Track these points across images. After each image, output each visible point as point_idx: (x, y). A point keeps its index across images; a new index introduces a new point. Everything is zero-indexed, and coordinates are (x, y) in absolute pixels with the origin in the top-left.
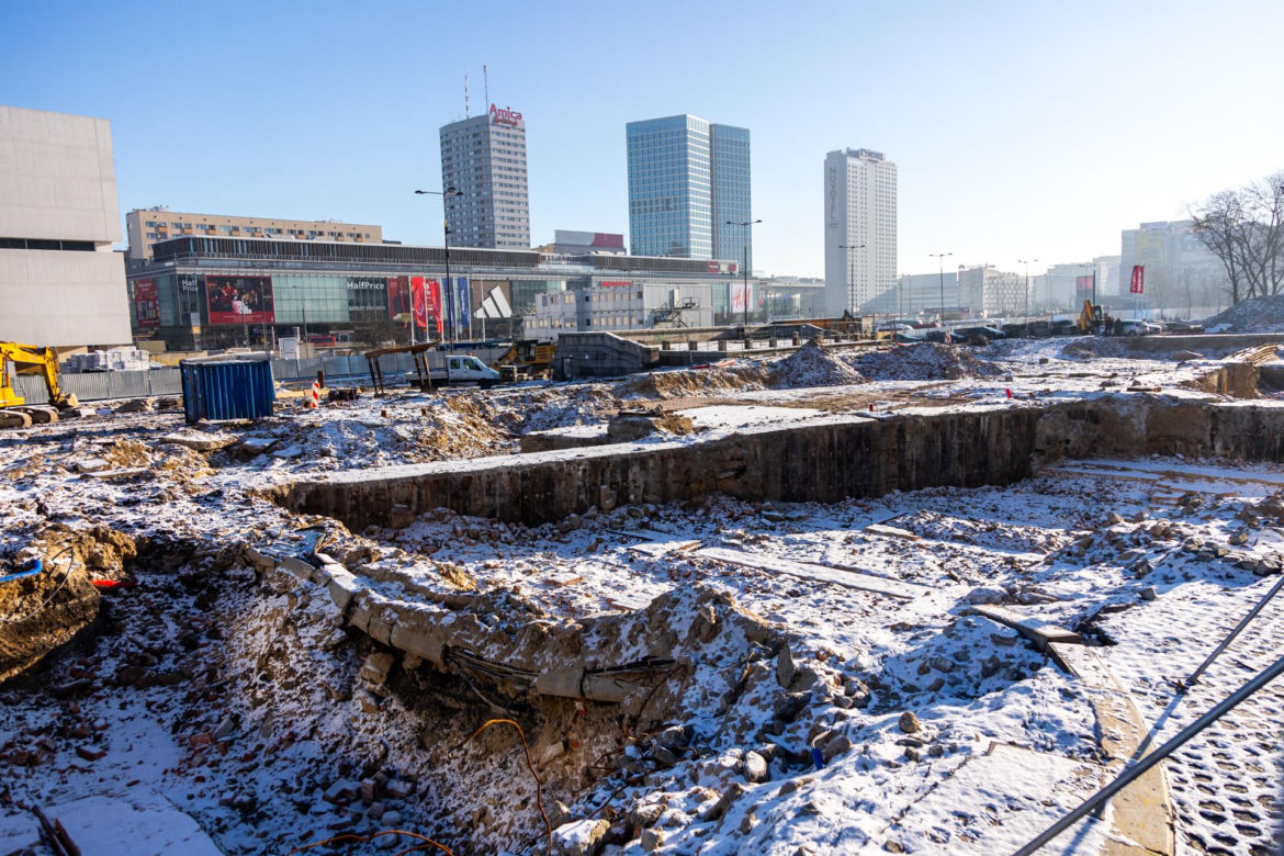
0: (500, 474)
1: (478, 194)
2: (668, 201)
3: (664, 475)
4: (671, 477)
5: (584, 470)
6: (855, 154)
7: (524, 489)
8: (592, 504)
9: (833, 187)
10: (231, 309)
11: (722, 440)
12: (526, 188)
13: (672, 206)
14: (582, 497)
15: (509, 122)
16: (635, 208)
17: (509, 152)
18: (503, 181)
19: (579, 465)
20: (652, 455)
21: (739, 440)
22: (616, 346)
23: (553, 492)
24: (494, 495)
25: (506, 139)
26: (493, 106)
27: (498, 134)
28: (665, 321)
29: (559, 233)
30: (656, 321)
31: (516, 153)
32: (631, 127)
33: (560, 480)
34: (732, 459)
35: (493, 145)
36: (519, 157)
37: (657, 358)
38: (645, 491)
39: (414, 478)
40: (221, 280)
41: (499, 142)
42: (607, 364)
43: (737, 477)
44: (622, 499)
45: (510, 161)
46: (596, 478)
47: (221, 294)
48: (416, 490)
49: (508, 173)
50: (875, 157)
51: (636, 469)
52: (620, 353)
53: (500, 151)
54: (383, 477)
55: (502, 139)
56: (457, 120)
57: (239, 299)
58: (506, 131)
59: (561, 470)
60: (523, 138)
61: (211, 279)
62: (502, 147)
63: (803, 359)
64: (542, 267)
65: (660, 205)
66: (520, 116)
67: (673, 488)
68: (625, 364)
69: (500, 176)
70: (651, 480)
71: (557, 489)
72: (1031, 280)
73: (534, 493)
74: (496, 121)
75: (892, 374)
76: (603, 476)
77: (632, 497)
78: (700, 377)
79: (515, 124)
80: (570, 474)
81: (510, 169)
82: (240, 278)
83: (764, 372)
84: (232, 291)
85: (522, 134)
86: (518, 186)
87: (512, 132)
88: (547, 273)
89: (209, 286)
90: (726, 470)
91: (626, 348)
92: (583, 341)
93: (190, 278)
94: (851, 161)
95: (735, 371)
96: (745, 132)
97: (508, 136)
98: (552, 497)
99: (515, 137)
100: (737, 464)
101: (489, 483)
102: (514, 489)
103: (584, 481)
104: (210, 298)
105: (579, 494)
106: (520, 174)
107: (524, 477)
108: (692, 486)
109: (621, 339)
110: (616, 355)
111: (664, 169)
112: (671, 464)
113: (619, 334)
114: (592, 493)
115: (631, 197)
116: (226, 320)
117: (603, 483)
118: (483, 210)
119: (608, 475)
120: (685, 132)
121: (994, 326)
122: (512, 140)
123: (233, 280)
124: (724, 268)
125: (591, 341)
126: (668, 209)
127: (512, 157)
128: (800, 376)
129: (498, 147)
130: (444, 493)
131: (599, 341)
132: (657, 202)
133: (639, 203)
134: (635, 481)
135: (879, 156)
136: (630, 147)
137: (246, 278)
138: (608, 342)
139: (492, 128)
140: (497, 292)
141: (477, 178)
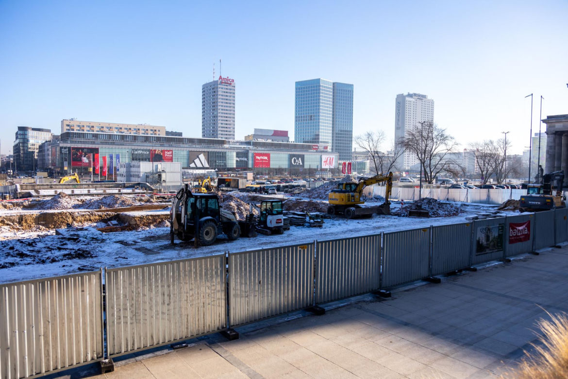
1: (213, 113)
2: (311, 116)
6: (410, 95)
9: (399, 111)
10: (81, 160)
12: (234, 111)
13: (313, 118)
15: (227, 83)
16: (297, 119)
17: (227, 96)
18: (223, 108)
25: (226, 91)
26: (221, 77)
27: (222, 88)
29: (256, 130)
31: (230, 96)
32: (297, 83)
35: (220, 93)
36: (231, 98)
40: (78, 149)
41: (222, 92)
45: (227, 100)
47: (77, 154)
49: (226, 105)
50: (421, 97)
53: (222, 95)
55: (224, 90)
56: (208, 82)
57: (85, 156)
58: (226, 87)
60: (234, 90)
61: (74, 148)
62: (224, 94)
64: (226, 146)
65: (308, 118)
66: (233, 81)
69: (222, 106)
74: (222, 83)
79: (231, 84)
81: (227, 103)
82: (86, 148)
84: (82, 153)
85: (233, 88)
86: (230, 110)
87: (229, 87)
88: (227, 149)
89: (72, 151)
93: (65, 148)
94: (408, 99)
96: (352, 86)
97: (227, 89)
99: (231, 89)
104: (73, 156)
106: (232, 105)
111: (310, 102)
115: (296, 114)
116: (79, 165)
118: (214, 120)
120: (319, 86)
122: (228, 91)
123: (82, 149)
124: (321, 148)
126: (311, 120)
127: (228, 98)
129: (222, 94)
132: (306, 116)
133: (299, 118)
135: (424, 96)
136: (296, 92)
137: (88, 148)
139: (219, 86)
140: (202, 156)
141: (213, 106)
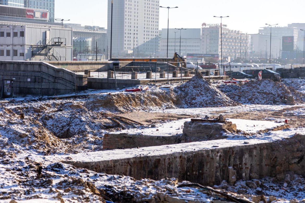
0: (175, 158)
3: (261, 161)
4: (264, 162)
5: (220, 156)
7: (188, 168)
8: (223, 179)
11: (291, 138)
14: (218, 174)
19: (218, 152)
20: (255, 146)
21: (300, 138)
22: (51, 72)
23: (203, 170)
24: (171, 172)
28: (40, 54)
30: (33, 54)
33: (207, 163)
34: (298, 151)
37: (86, 83)
38: (251, 171)
39: (129, 159)
42: (44, 85)
43: (299, 162)
44: (239, 177)
46: (226, 161)
48: (129, 167)
51: (246, 156)
52: (56, 78)
54: (111, 159)
59: (208, 156)
63: (194, 87)
67: (266, 169)
68: (59, 86)
70: (254, 163)
71: (205, 169)
72: (250, 37)
73: (193, 171)
75: (250, 100)
76: (230, 160)
77: (244, 174)
78: (137, 98)
80: (212, 158)
83: (173, 95)
90: (295, 158)
91: (61, 75)
92: (22, 68)
95: (155, 94)
98: (202, 174)
100: (299, 154)
101: (169, 164)
102: (183, 169)
103: (219, 163)
105: (216, 172)
107: (189, 160)
108: (278, 167)
109: (56, 67)
110: (51, 79)
112: (265, 153)
113: (54, 64)
114: (223, 171)
117: (229, 165)
119: (232, 160)
121: (271, 69)
124: (38, 15)
125: (29, 68)
128: (194, 99)
130: (145, 170)
131: (36, 68)
134: (246, 164)
138: (44, 69)
